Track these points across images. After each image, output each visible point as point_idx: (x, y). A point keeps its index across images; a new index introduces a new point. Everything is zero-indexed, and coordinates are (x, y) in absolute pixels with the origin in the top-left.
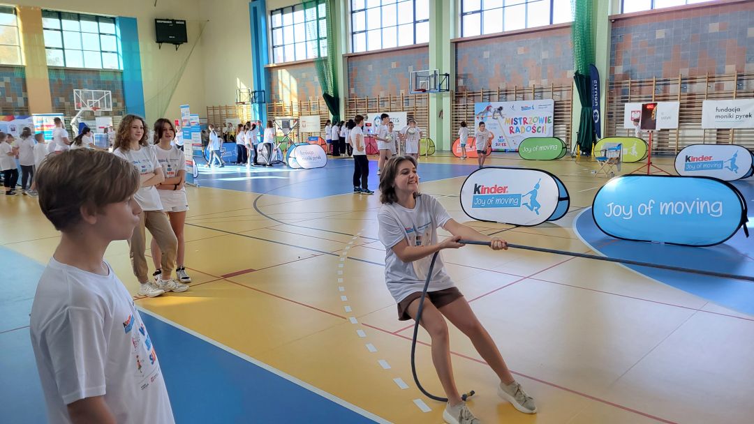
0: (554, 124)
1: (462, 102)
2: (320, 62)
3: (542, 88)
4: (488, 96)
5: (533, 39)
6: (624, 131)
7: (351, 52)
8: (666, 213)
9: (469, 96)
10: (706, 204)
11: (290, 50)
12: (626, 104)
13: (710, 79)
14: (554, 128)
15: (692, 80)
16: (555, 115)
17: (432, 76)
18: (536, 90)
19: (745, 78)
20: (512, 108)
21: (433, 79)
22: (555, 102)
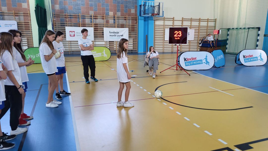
3: (2, 13)
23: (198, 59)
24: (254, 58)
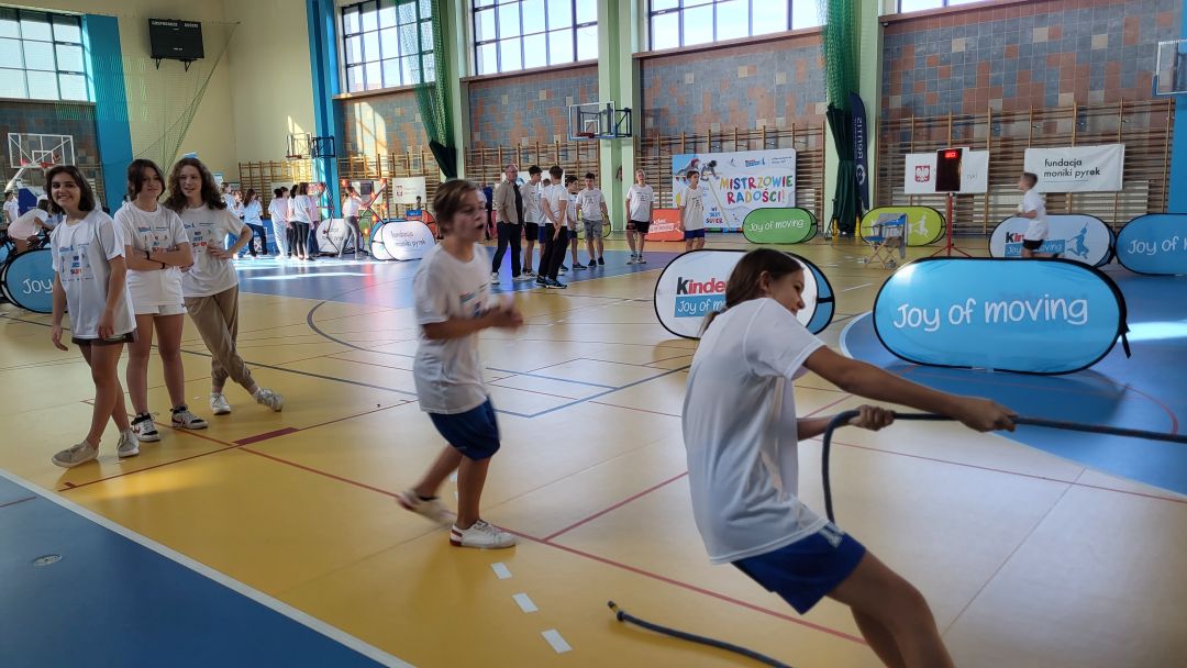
0: (797, 188)
1: (652, 154)
2: (424, 91)
3: (777, 132)
4: (693, 144)
5: (761, 54)
6: (903, 198)
7: (473, 74)
8: (995, 320)
9: (663, 145)
10: (1060, 305)
11: (373, 71)
12: (908, 156)
13: (1036, 116)
14: (797, 194)
15: (1007, 117)
16: (797, 173)
17: (604, 112)
18: (768, 135)
19: (1089, 113)
20: (731, 162)
21: (605, 118)
22: (797, 153)
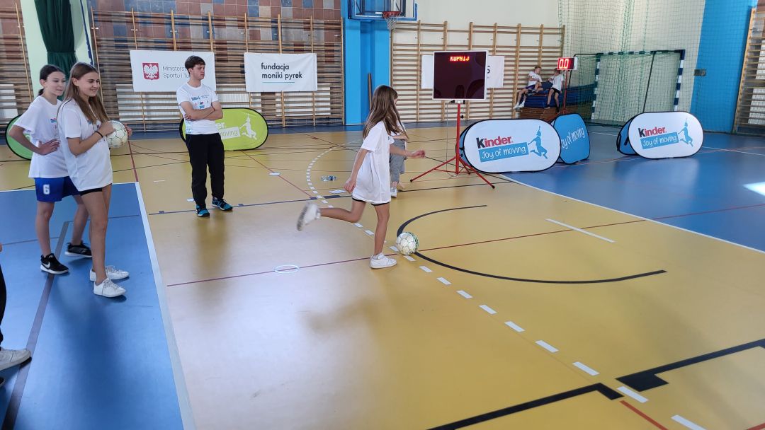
6: (132, 96)
15: (218, 22)
23: (514, 141)
24: (667, 136)
